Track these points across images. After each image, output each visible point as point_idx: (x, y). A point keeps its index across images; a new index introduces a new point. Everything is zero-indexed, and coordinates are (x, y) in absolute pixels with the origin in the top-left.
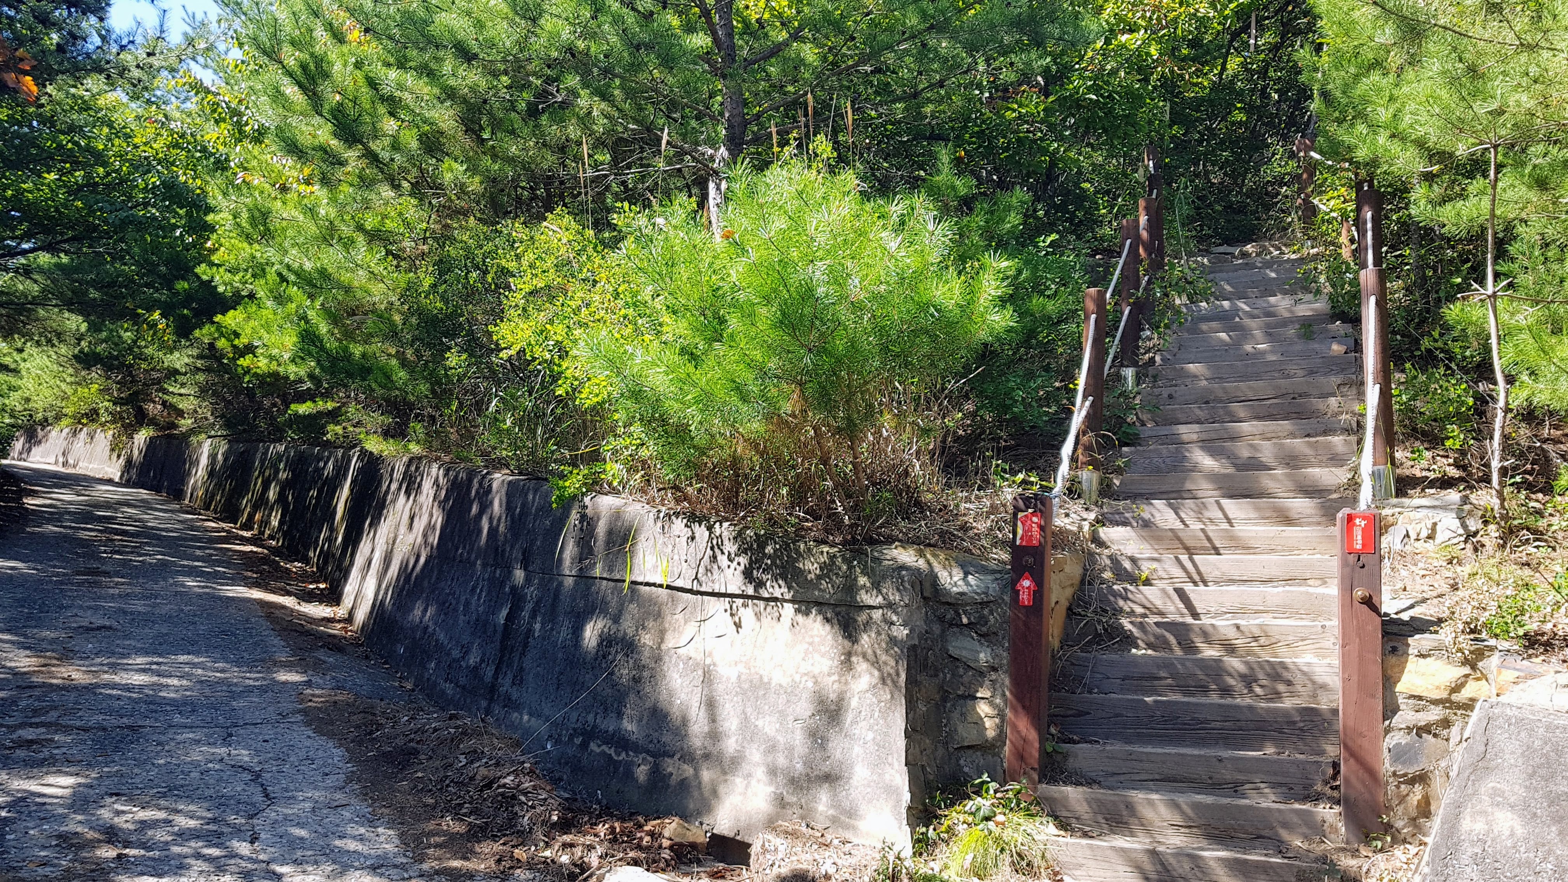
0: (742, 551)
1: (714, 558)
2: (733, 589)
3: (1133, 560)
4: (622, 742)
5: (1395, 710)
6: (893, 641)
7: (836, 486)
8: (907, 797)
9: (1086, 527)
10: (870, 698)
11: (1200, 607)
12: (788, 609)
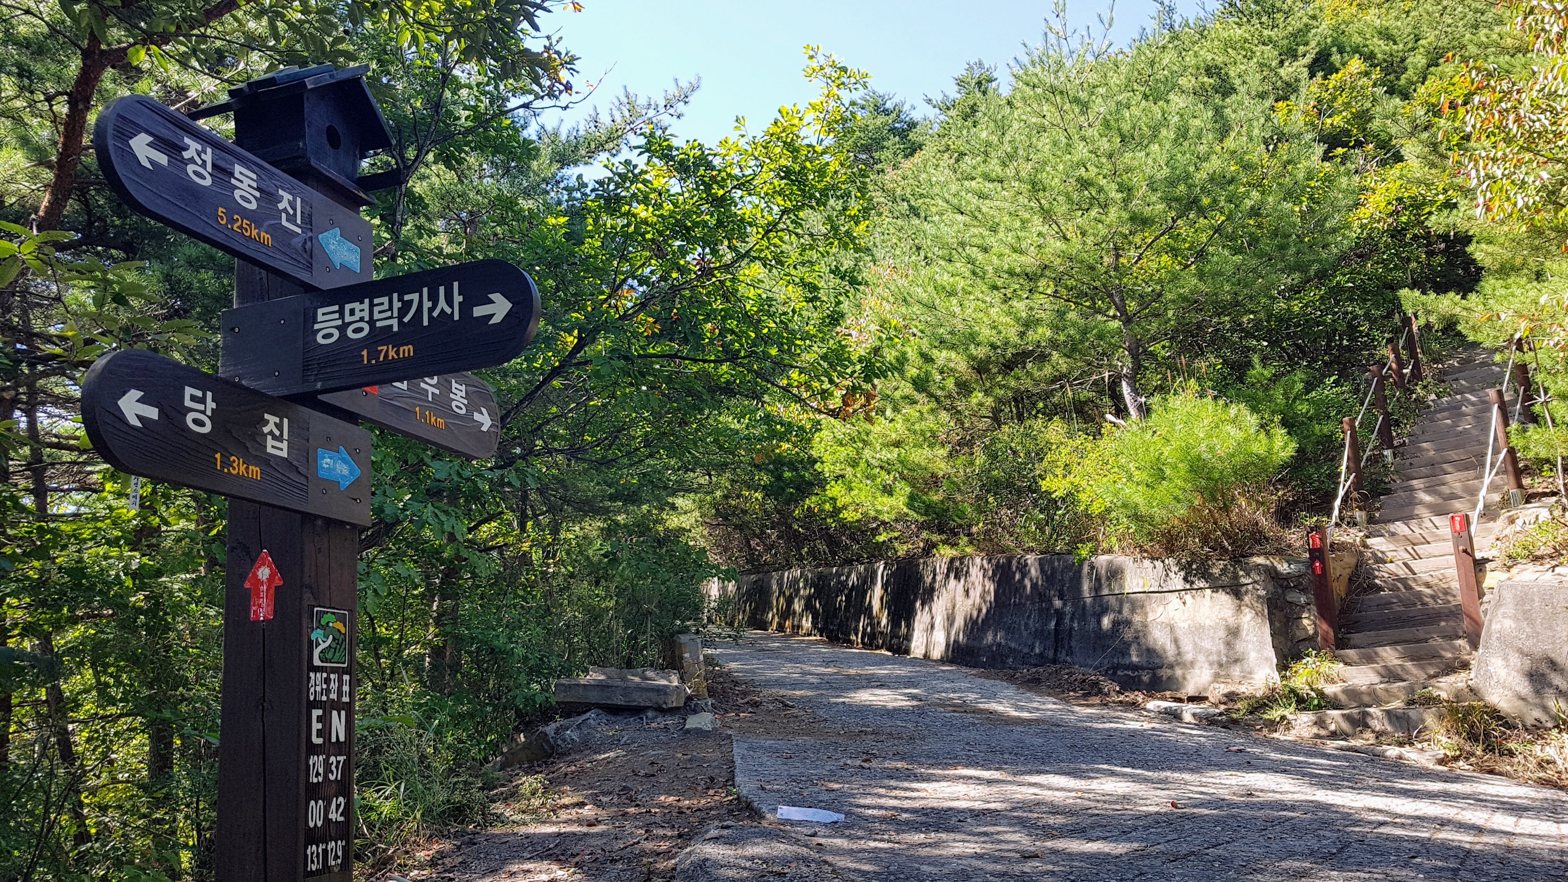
0: (1181, 570)
1: (1167, 575)
2: (1179, 587)
3: (1383, 552)
4: (1135, 667)
5: (1484, 594)
6: (1259, 597)
7: (1223, 534)
8: (1275, 660)
9: (1358, 539)
10: (1253, 623)
11: (1416, 570)
12: (1208, 591)
